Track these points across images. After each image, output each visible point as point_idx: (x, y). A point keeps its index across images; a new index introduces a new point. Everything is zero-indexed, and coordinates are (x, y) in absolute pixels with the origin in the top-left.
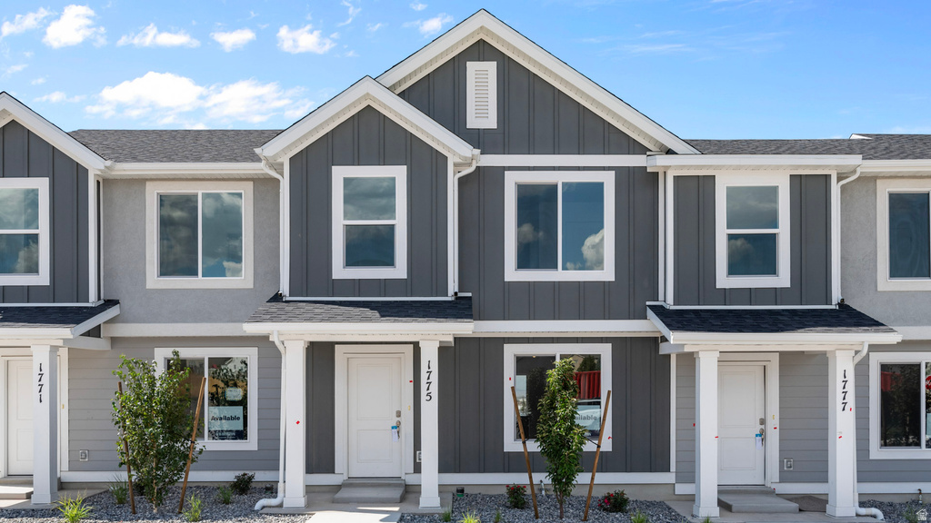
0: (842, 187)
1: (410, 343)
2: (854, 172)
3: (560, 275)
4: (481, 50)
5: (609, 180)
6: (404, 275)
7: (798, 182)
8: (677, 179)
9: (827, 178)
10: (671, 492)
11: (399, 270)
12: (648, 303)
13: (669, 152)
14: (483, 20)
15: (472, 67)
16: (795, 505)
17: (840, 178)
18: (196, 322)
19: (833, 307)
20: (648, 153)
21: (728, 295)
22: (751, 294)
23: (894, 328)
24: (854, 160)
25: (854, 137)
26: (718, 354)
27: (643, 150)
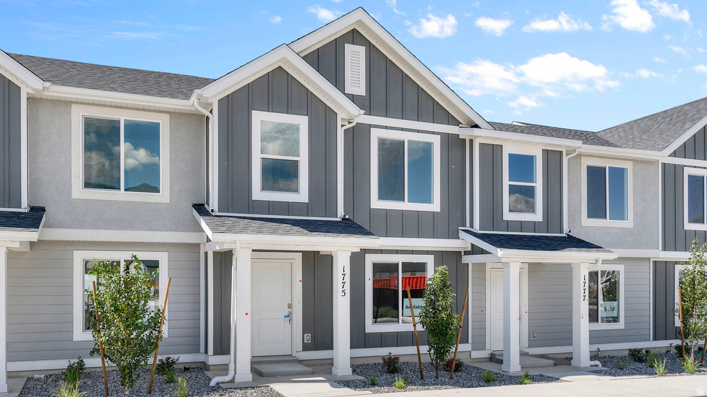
0: (569, 159)
1: (300, 252)
2: (575, 150)
3: (406, 206)
4: (354, 36)
5: (436, 141)
6: (306, 200)
7: (546, 153)
8: (481, 145)
9: (561, 153)
10: (469, 357)
11: (302, 196)
12: (460, 228)
13: (476, 126)
14: (360, 15)
15: (349, 48)
16: (552, 362)
17: (567, 155)
18: (118, 229)
19: (564, 235)
20: (460, 125)
21: (509, 225)
22: (522, 225)
23: (611, 250)
24: (577, 144)
25: (514, 123)
26: (520, 264)
27: (457, 123)
